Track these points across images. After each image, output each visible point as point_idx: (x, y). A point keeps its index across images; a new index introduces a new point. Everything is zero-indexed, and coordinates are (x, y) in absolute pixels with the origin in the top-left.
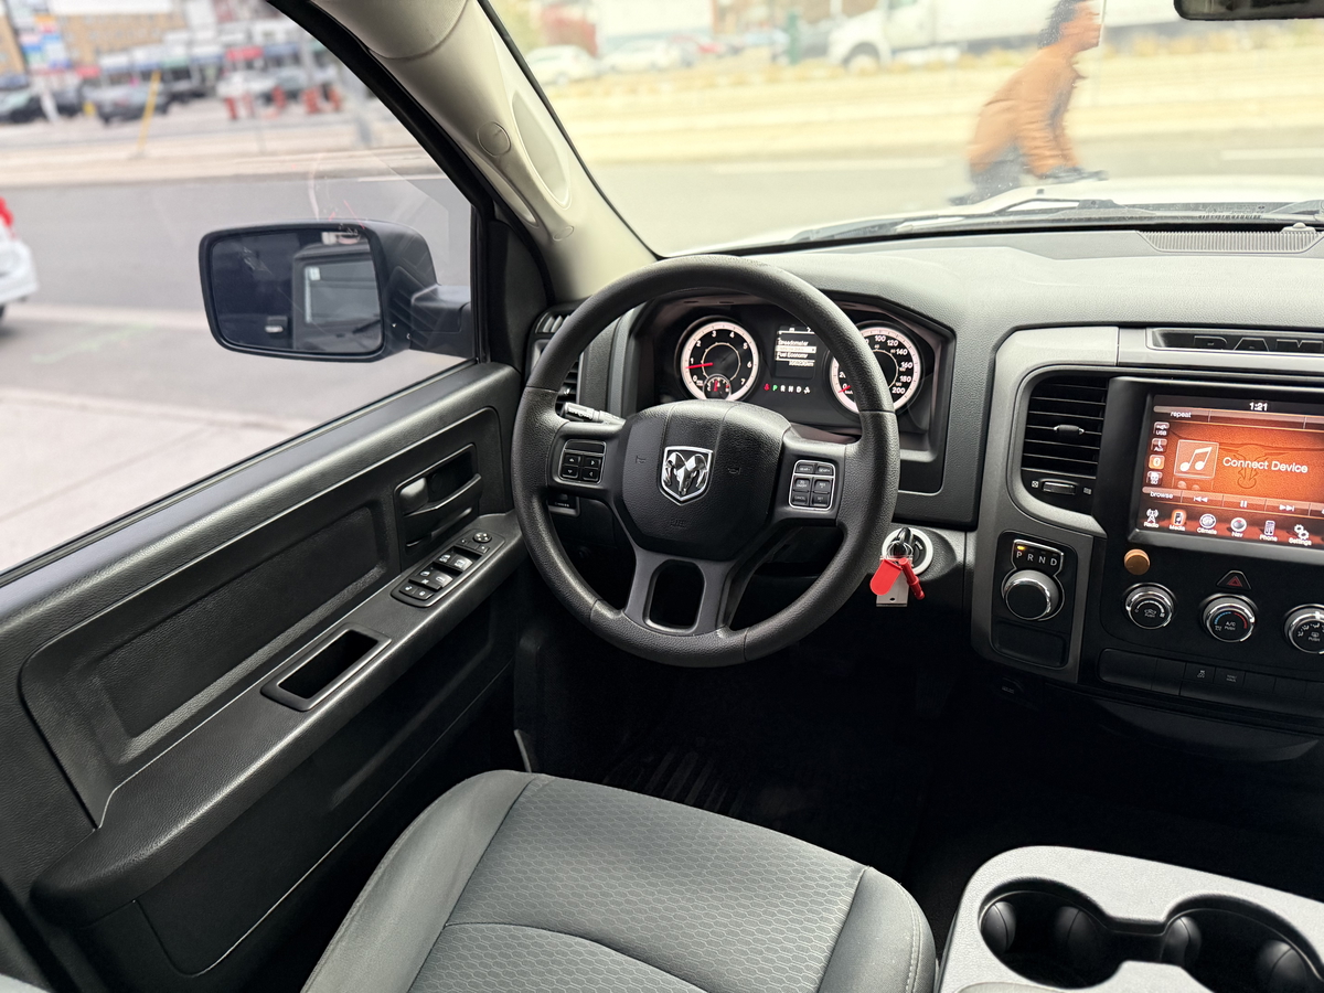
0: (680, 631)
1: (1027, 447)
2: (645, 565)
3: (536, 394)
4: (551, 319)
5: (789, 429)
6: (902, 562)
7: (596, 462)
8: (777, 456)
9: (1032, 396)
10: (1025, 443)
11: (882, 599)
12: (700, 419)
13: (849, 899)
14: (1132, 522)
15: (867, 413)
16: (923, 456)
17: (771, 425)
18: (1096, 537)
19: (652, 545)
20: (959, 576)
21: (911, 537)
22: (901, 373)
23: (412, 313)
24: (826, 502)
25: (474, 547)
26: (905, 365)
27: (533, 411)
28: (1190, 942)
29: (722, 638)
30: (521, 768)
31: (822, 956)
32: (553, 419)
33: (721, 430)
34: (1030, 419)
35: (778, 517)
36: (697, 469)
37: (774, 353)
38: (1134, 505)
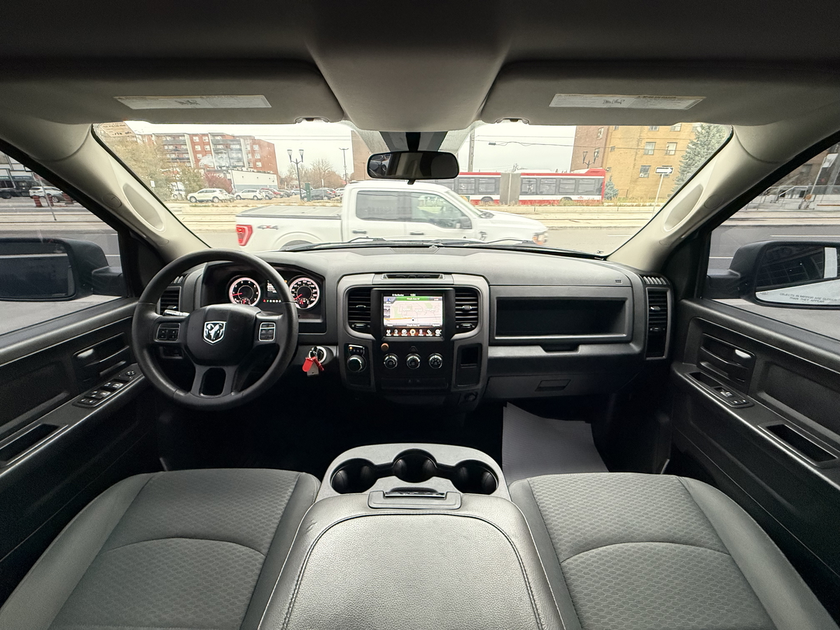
1: (349, 314)
2: (200, 371)
3: (143, 305)
5: (259, 313)
6: (313, 358)
7: (175, 332)
8: (254, 321)
9: (348, 296)
10: (348, 312)
11: (309, 374)
13: (293, 487)
14: (382, 334)
15: (284, 303)
16: (319, 321)
17: (251, 310)
18: (372, 340)
19: (202, 362)
20: (334, 362)
21: (317, 350)
22: (313, 293)
23: (93, 278)
24: (272, 337)
25: (126, 378)
26: (314, 291)
27: (143, 313)
28: (402, 467)
29: (234, 396)
33: (229, 314)
34: (349, 304)
35: (255, 345)
36: (219, 330)
37: (266, 289)
38: (382, 328)
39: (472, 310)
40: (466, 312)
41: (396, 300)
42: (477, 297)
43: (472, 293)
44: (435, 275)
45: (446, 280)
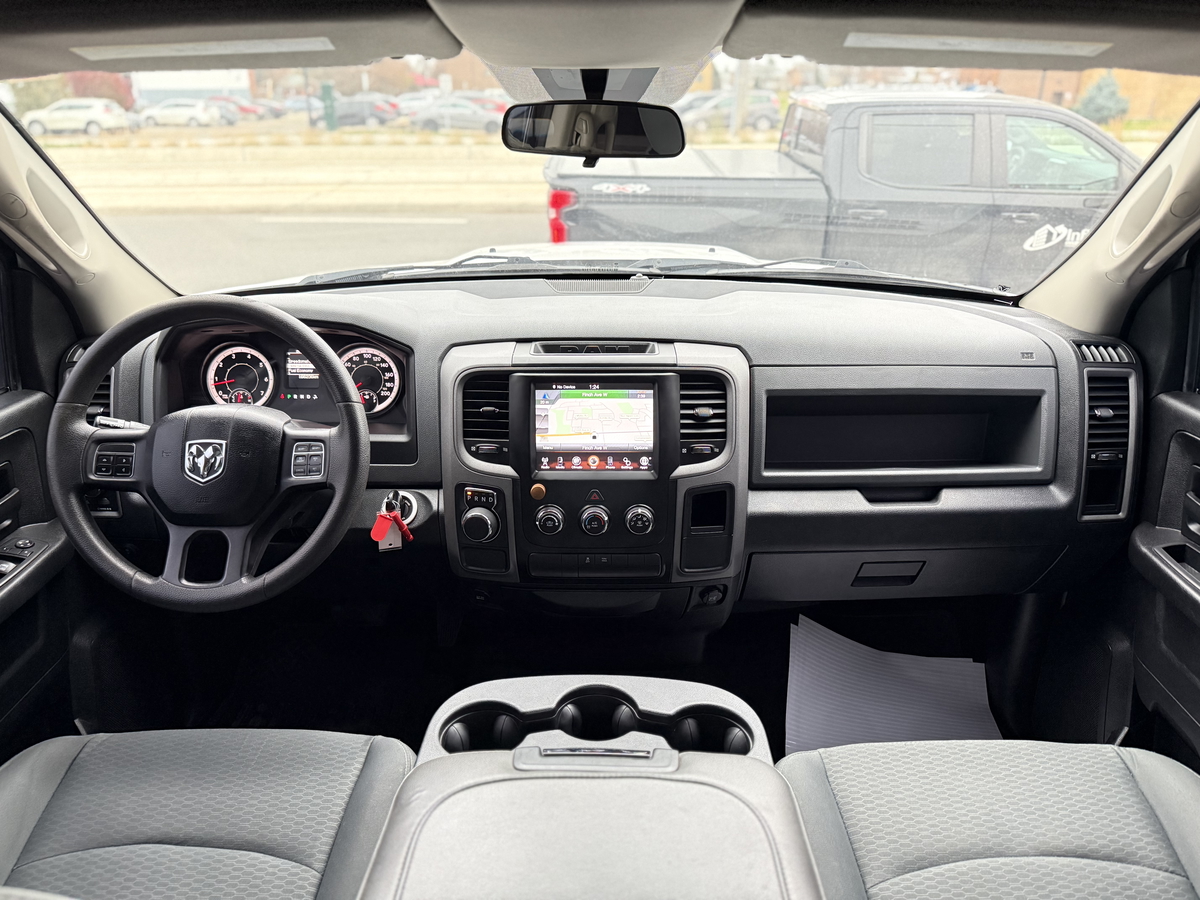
0: (211, 585)
1: (465, 424)
2: (178, 538)
3: (66, 408)
4: (80, 351)
5: (289, 422)
6: (392, 514)
7: (127, 461)
8: (280, 441)
9: (464, 389)
10: (464, 422)
11: (383, 545)
12: (214, 418)
13: (363, 760)
14: (532, 466)
15: (341, 404)
16: (402, 438)
17: (276, 420)
18: (514, 479)
19: (181, 520)
20: (435, 520)
21: (400, 497)
22: (386, 381)
24: (319, 471)
25: (17, 553)
26: (388, 375)
27: (64, 423)
29: (246, 584)
30: (78, 733)
31: (342, 803)
32: (83, 427)
33: (232, 425)
34: (465, 405)
35: (284, 487)
36: (214, 456)
37: (286, 370)
38: (533, 455)
39: (715, 416)
40: (701, 421)
41: (559, 397)
42: (725, 389)
43: (713, 382)
44: (639, 345)
45: (661, 355)
